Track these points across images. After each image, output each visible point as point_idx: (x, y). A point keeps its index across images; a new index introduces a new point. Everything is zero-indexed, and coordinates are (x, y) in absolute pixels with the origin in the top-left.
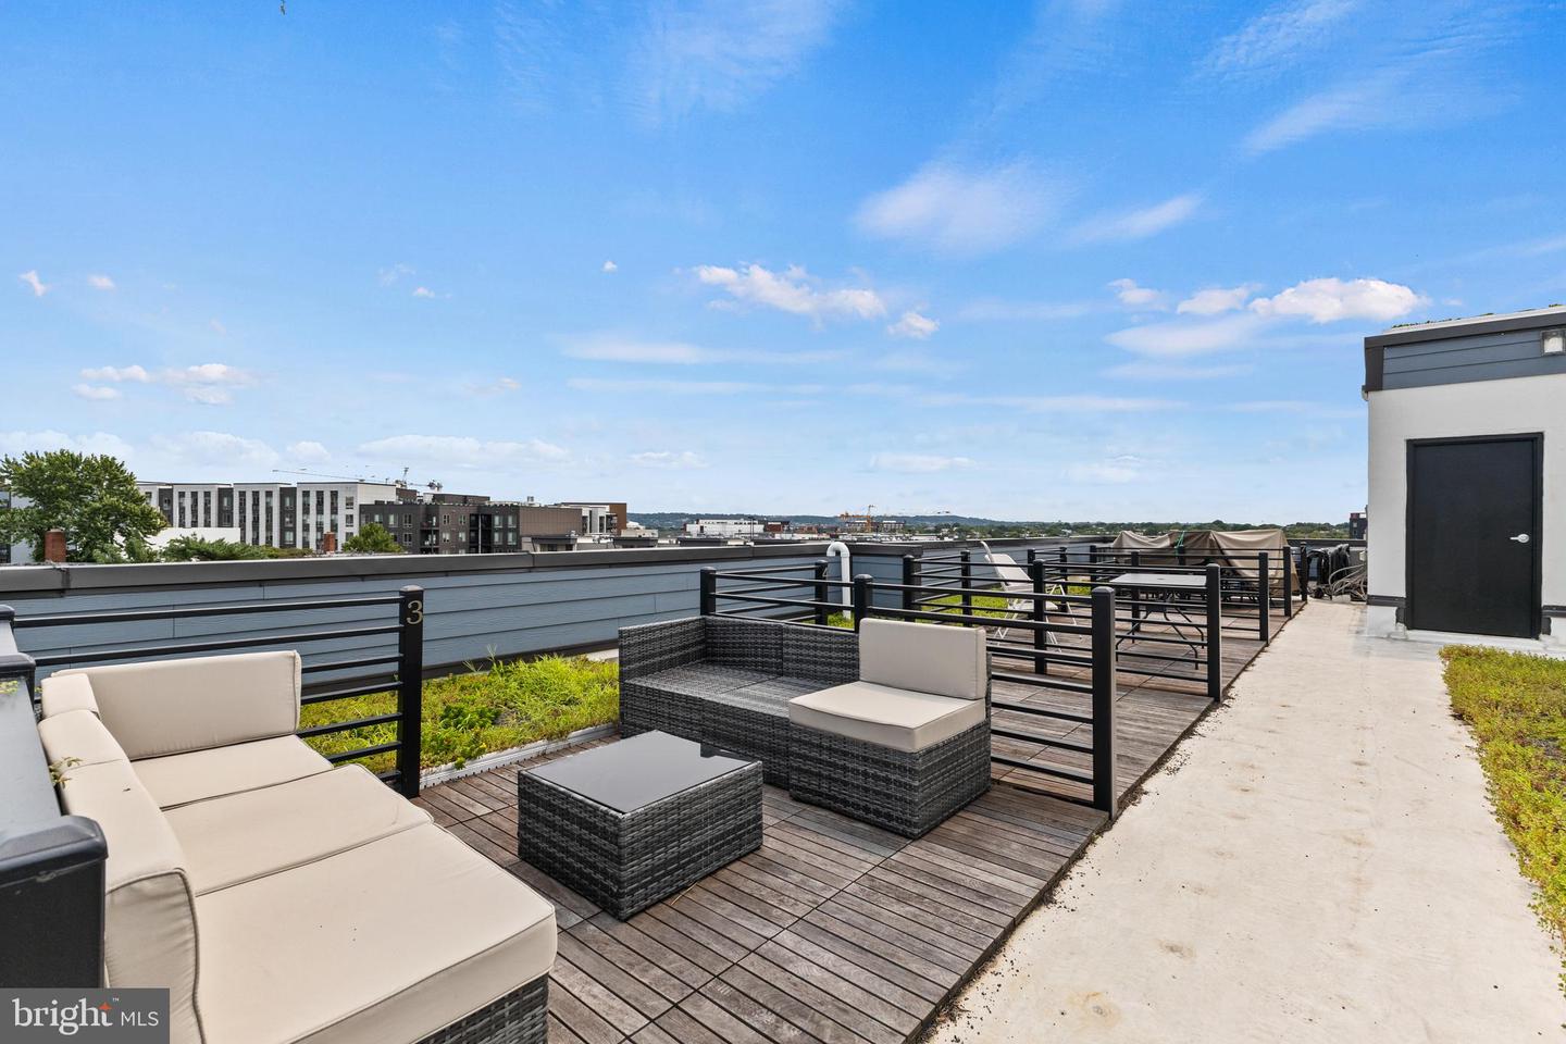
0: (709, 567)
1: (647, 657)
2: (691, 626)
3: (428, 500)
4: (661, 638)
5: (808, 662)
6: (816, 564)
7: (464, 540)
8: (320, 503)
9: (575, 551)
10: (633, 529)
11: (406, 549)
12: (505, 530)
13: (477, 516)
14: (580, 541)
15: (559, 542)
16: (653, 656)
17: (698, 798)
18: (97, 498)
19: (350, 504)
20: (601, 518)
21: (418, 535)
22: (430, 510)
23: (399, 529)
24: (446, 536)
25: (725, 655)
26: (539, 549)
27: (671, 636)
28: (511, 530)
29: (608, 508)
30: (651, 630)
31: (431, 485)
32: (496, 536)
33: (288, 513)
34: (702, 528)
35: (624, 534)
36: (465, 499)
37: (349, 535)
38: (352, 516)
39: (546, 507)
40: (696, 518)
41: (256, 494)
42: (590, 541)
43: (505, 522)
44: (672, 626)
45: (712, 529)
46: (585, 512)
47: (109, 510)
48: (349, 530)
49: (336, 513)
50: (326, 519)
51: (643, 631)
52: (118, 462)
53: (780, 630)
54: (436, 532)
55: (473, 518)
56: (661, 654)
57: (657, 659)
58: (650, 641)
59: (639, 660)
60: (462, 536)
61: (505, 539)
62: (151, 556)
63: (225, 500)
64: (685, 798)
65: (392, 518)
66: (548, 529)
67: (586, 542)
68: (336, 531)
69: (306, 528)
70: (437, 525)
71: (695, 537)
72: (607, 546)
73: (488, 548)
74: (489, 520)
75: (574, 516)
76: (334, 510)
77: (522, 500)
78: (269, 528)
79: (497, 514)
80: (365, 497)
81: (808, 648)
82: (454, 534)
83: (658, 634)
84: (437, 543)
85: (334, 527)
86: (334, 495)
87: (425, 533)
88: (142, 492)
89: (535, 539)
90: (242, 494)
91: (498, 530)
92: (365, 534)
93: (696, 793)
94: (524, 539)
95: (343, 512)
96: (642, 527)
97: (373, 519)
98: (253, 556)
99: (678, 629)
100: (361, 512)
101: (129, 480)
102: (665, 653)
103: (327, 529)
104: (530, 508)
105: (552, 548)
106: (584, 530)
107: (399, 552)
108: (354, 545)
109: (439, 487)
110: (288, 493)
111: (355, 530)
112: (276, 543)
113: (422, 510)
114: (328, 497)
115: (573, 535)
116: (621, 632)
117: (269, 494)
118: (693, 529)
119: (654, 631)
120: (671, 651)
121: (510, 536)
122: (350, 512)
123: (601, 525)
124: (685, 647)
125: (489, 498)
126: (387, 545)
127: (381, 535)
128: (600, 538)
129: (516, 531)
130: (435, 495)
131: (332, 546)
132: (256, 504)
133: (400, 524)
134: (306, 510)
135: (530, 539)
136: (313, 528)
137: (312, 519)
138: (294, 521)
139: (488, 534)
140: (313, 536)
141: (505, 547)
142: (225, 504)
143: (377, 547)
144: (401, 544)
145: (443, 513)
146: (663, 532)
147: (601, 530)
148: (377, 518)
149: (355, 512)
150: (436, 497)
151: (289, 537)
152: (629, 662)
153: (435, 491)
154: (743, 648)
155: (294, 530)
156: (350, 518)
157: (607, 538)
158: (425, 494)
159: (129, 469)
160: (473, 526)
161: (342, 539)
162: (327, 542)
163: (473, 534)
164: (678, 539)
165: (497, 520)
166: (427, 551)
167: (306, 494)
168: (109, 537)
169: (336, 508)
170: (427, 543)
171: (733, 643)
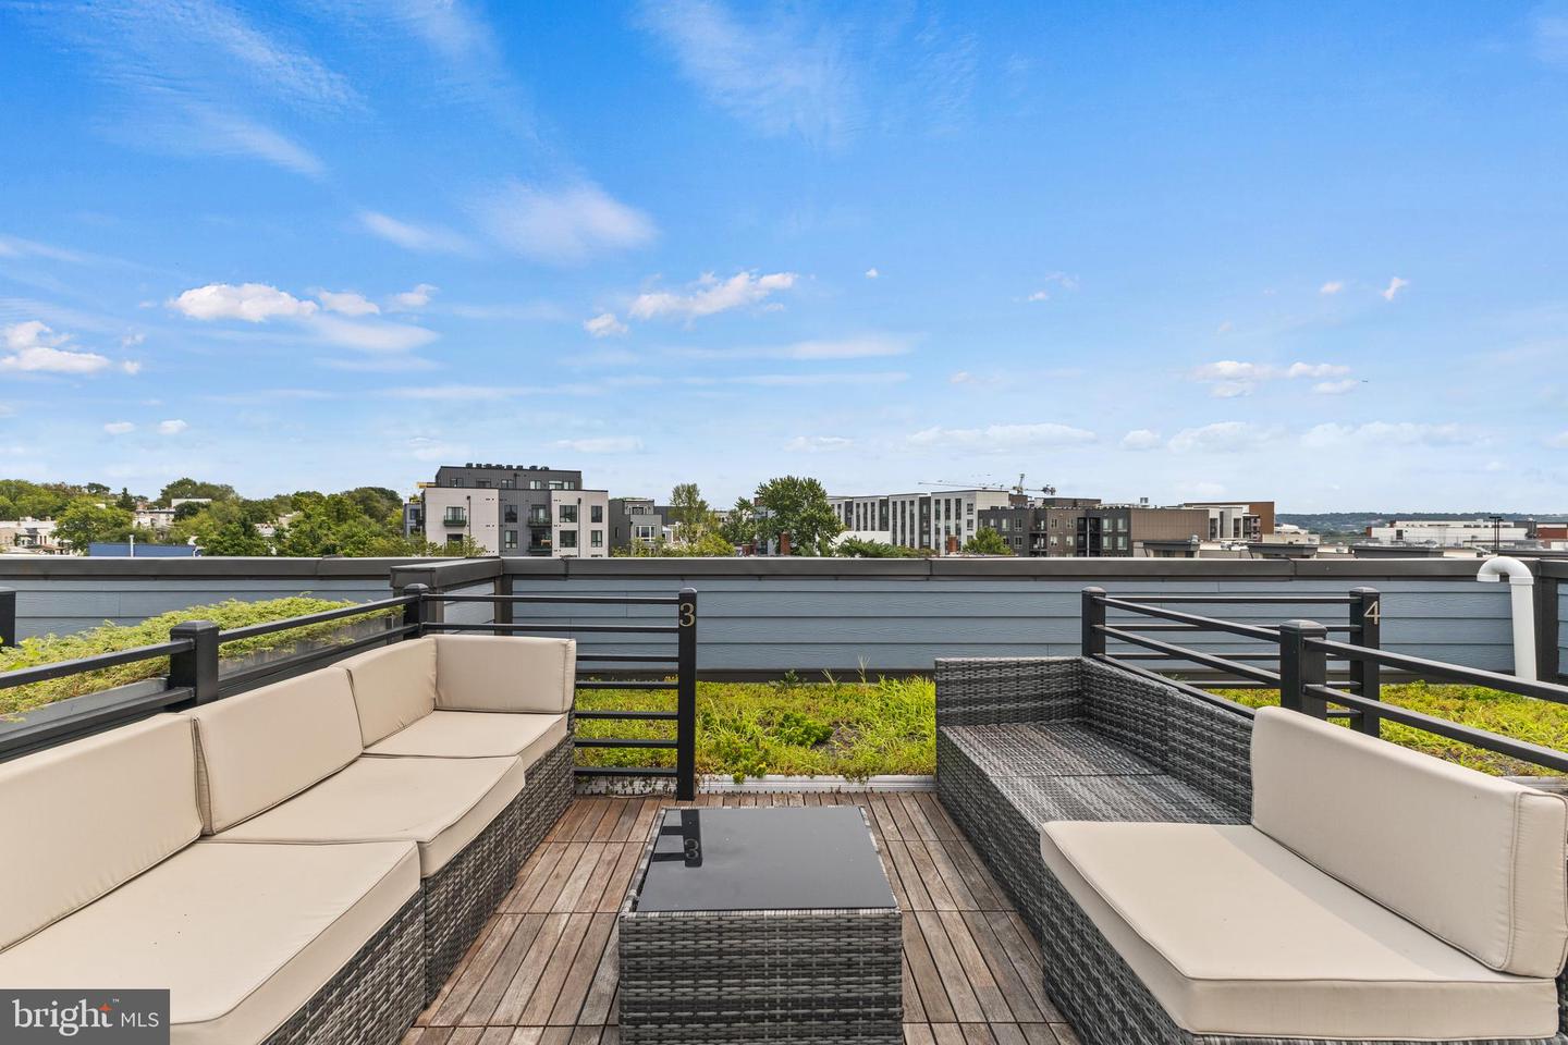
0: (1094, 588)
1: (976, 702)
2: (1053, 670)
3: (1039, 504)
4: (1000, 680)
5: (1201, 762)
6: (1352, 593)
7: (1071, 544)
8: (948, 510)
9: (1197, 558)
10: (1287, 534)
11: (1015, 551)
12: (1115, 535)
13: (1085, 519)
14: (1204, 547)
15: (1176, 549)
16: (988, 701)
17: (757, 930)
18: (806, 509)
19: (970, 510)
20: (1237, 521)
21: (1028, 539)
22: (1039, 515)
23: (1011, 533)
24: (1054, 540)
25: (1102, 720)
26: (1152, 553)
27: (1018, 679)
28: (1121, 534)
29: (1246, 509)
30: (982, 666)
31: (1045, 490)
32: (1105, 540)
33: (925, 518)
34: (1400, 533)
35: (1267, 539)
36: (1075, 502)
37: (970, 537)
38: (972, 521)
39: (1162, 508)
40: (1391, 520)
41: (903, 503)
42: (1218, 547)
43: (1115, 526)
44: (1019, 665)
45: (1416, 534)
46: (1214, 513)
47: (811, 519)
48: (970, 533)
49: (960, 518)
50: (952, 523)
51: (969, 667)
52: (818, 482)
53: (1163, 698)
54: (1044, 536)
55: (1082, 522)
56: (1000, 701)
57: (994, 707)
58: (981, 681)
59: (964, 703)
60: (1070, 540)
61: (1115, 543)
62: (830, 553)
63: (925, 508)
64: (732, 922)
65: (1004, 522)
66: (1165, 534)
67: (1210, 550)
68: (960, 534)
69: (938, 531)
70: (1045, 529)
71: (1387, 544)
72: (1240, 553)
73: (1096, 552)
74: (1097, 523)
75: (1200, 518)
76: (958, 516)
77: (1135, 501)
78: (912, 532)
79: (1106, 518)
80: (982, 504)
81: (1200, 737)
82: (1062, 538)
83: (995, 674)
84: (1045, 547)
85: (958, 531)
86: (958, 502)
87: (1034, 537)
88: (829, 504)
89: (1148, 545)
90: (895, 503)
91: (1108, 534)
92: (981, 537)
93: (755, 921)
94: (1135, 544)
95: (965, 517)
96: (1303, 532)
97: (988, 524)
98: (891, 555)
99: (1031, 671)
100: (979, 518)
101: (823, 495)
102: (1008, 700)
103: (953, 533)
104: (1144, 510)
105: (1168, 553)
106: (1213, 535)
107: (1010, 555)
108: (973, 547)
109: (1053, 491)
110: (925, 501)
111: (974, 533)
112: (917, 546)
113: (1031, 515)
114: (954, 503)
115: (1195, 540)
116: (936, 663)
117: (912, 503)
118: (1384, 535)
119: (988, 669)
120: (1018, 699)
121: (1121, 541)
122: (970, 517)
123: (1237, 529)
124: (1043, 697)
125: (1099, 501)
126: (999, 548)
127: (995, 538)
128: (1233, 544)
129: (1127, 535)
130: (1045, 500)
131: (954, 547)
132: (903, 512)
133: (1012, 528)
134: (938, 517)
135: (1141, 545)
136: (942, 532)
137: (942, 525)
138: (929, 526)
139: (1097, 537)
140: (943, 538)
141: (1115, 552)
142: (925, 511)
143: (991, 549)
144: (1012, 547)
145: (1051, 517)
146: (1330, 536)
147: (1236, 534)
148: (992, 522)
149: (974, 517)
150: (1046, 501)
151: (926, 538)
152: (948, 704)
153: (1048, 496)
154: (1122, 715)
155: (929, 533)
156: (970, 523)
157: (1242, 545)
158: (1036, 496)
159: (823, 487)
160: (1081, 530)
161: (964, 542)
162: (952, 544)
163: (1081, 538)
164: (1351, 548)
165: (1106, 523)
166: (1036, 554)
167: (938, 502)
168: (811, 539)
169: (960, 514)
170: (1036, 546)
171: (1111, 704)
